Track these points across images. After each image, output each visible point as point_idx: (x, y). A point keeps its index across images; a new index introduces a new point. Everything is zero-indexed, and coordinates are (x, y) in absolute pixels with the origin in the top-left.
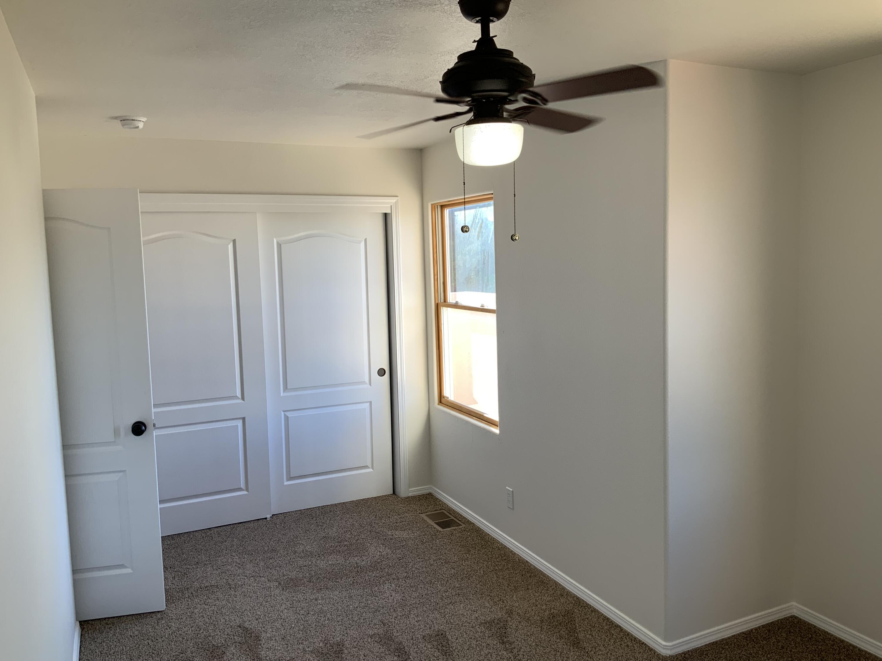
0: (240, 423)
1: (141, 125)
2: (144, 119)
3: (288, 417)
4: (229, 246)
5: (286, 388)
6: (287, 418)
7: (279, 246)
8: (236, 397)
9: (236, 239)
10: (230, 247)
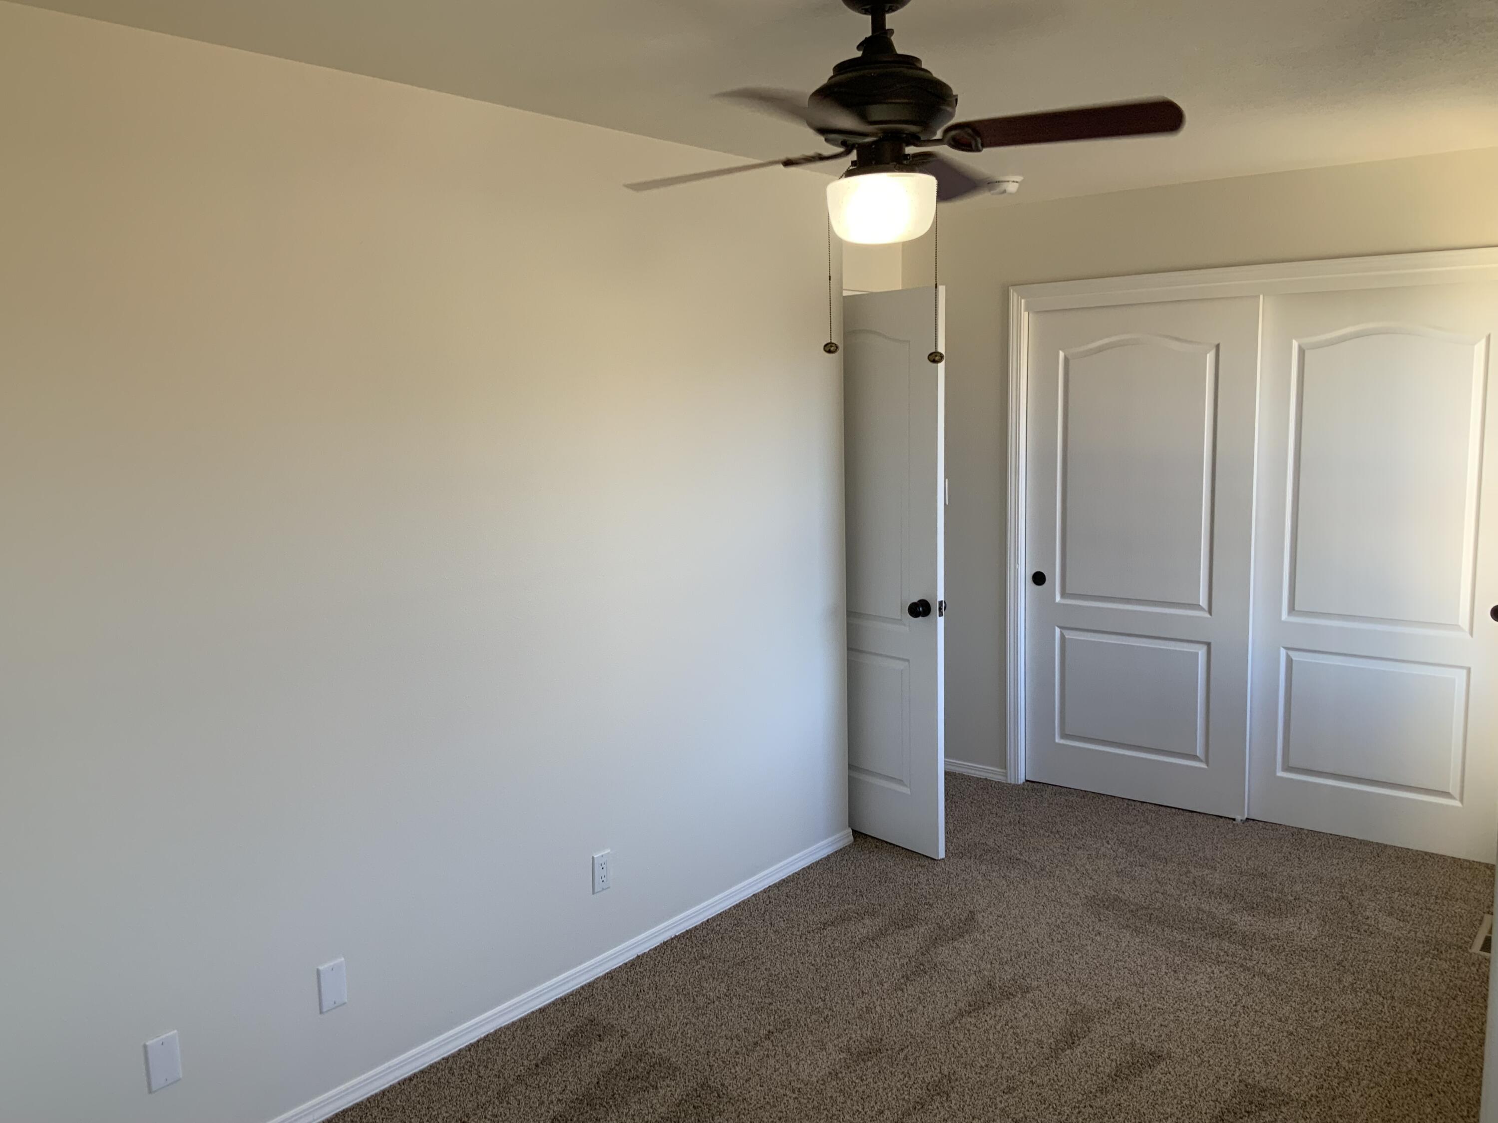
0: (1202, 652)
1: (1012, 188)
2: (1019, 178)
3: (1292, 660)
4: (1208, 355)
5: (1292, 609)
6: (1290, 661)
7: (1302, 352)
8: (1197, 607)
9: (1221, 345)
10: (1210, 358)
